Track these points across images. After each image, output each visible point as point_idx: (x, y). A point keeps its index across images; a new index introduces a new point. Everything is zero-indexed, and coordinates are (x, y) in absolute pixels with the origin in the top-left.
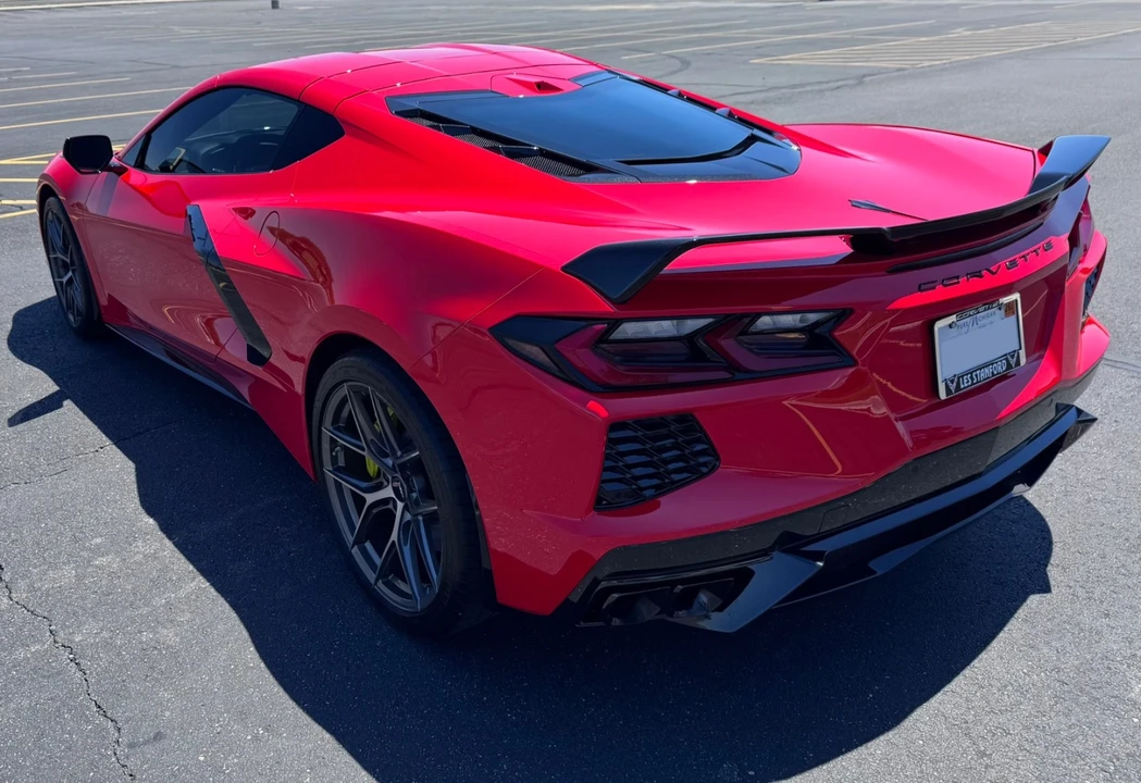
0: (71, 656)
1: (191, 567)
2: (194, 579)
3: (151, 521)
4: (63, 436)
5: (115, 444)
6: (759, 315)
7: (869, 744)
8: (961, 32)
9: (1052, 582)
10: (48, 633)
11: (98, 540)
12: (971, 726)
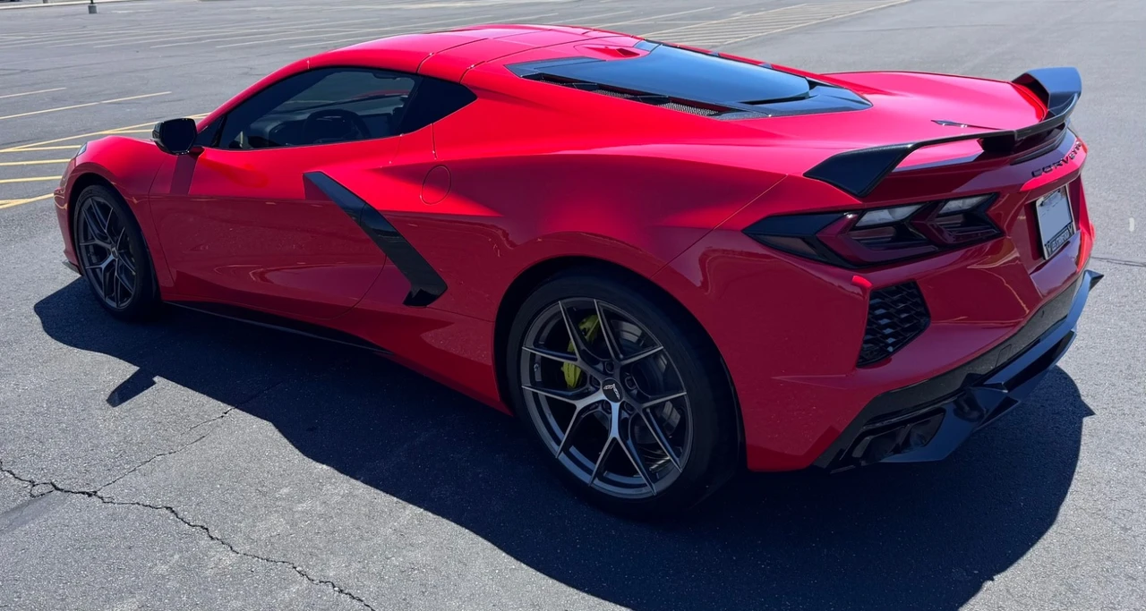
0: (336, 589)
1: (395, 499)
2: (404, 508)
3: (325, 466)
4: (178, 408)
5: (236, 407)
6: (947, 201)
7: (1045, 537)
8: (739, 15)
9: (1092, 408)
10: (299, 575)
11: (285, 490)
12: (1104, 511)
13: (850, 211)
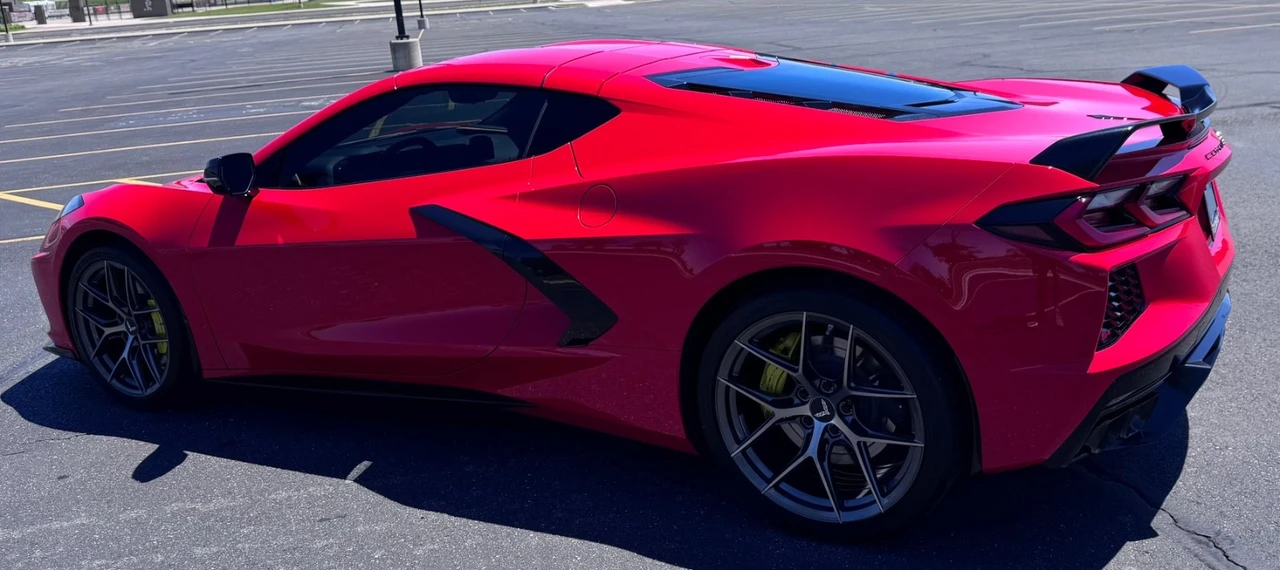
13: (1083, 195)
